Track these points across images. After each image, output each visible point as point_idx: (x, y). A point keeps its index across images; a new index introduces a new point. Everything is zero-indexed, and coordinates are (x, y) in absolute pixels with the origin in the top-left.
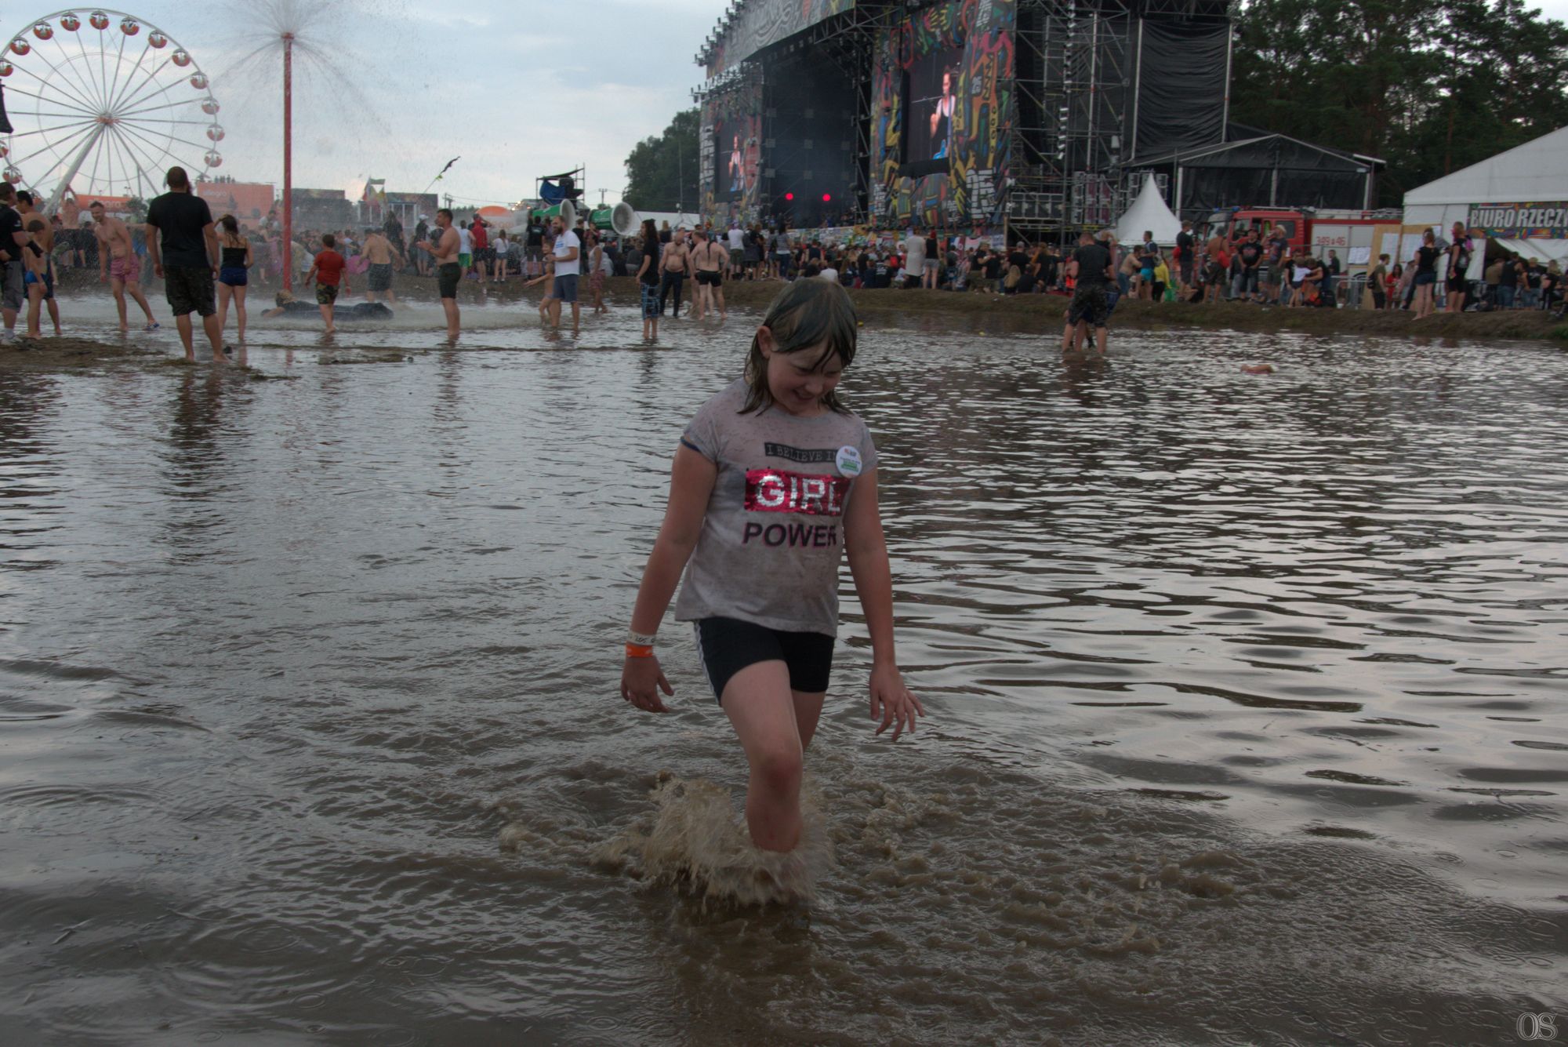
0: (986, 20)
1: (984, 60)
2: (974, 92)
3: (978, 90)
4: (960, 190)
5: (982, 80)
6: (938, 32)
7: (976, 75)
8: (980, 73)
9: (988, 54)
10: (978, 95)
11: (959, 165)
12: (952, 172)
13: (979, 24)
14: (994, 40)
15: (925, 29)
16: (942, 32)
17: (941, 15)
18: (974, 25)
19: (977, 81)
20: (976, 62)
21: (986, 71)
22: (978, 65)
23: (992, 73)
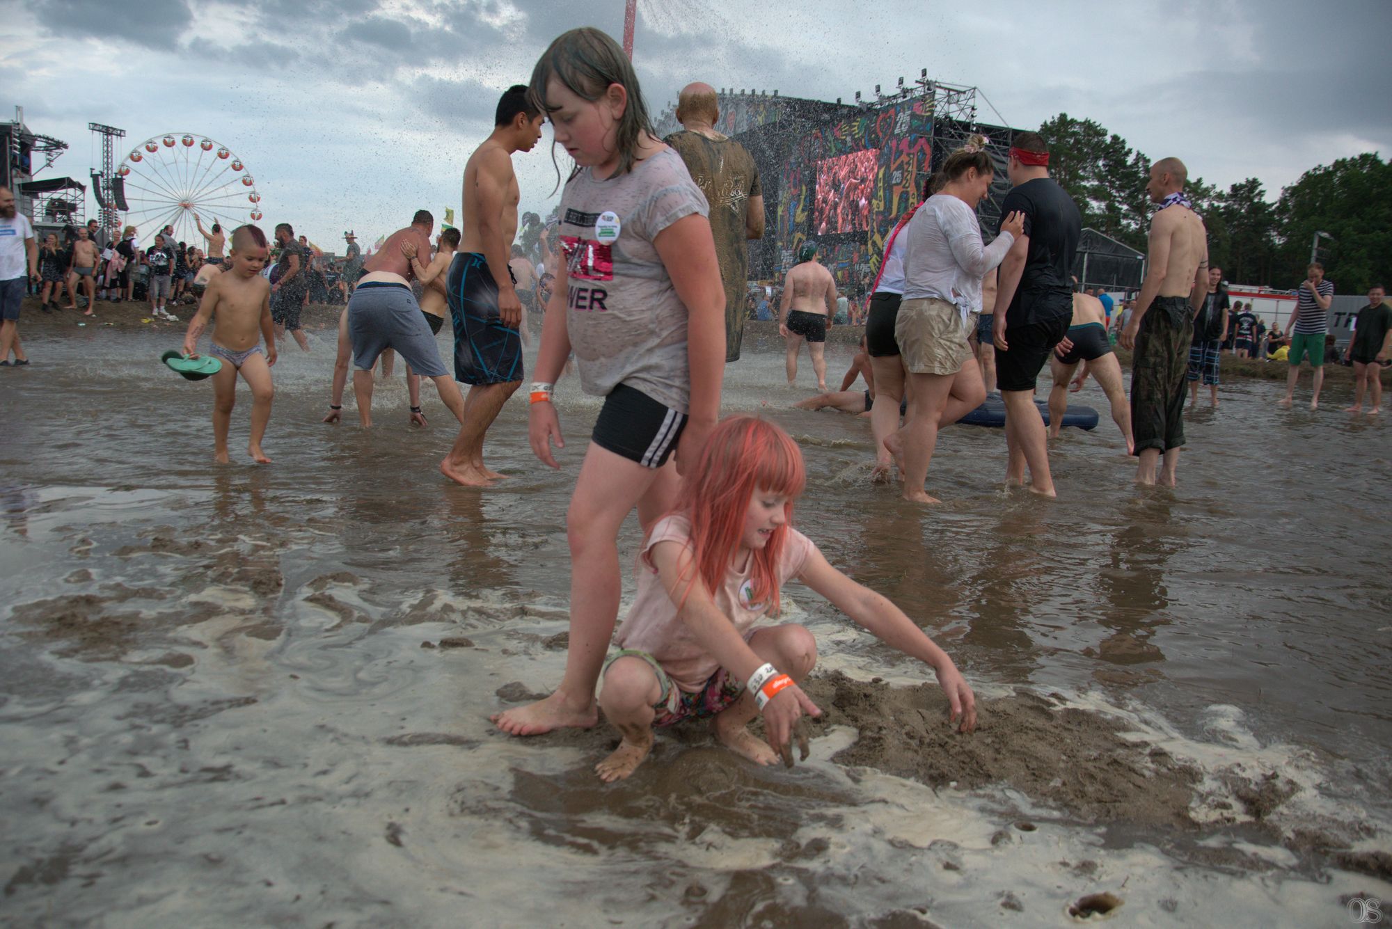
0: (905, 128)
1: (904, 158)
2: (894, 182)
3: (899, 181)
4: (875, 256)
5: (902, 174)
6: (849, 139)
7: (897, 169)
8: (900, 167)
9: (908, 155)
10: (897, 184)
11: (877, 237)
12: (870, 243)
13: (897, 131)
14: (912, 144)
15: (836, 139)
16: (854, 139)
17: (852, 127)
18: (893, 132)
19: (897, 174)
20: (895, 160)
21: (905, 167)
22: (898, 162)
23: (912, 169)
